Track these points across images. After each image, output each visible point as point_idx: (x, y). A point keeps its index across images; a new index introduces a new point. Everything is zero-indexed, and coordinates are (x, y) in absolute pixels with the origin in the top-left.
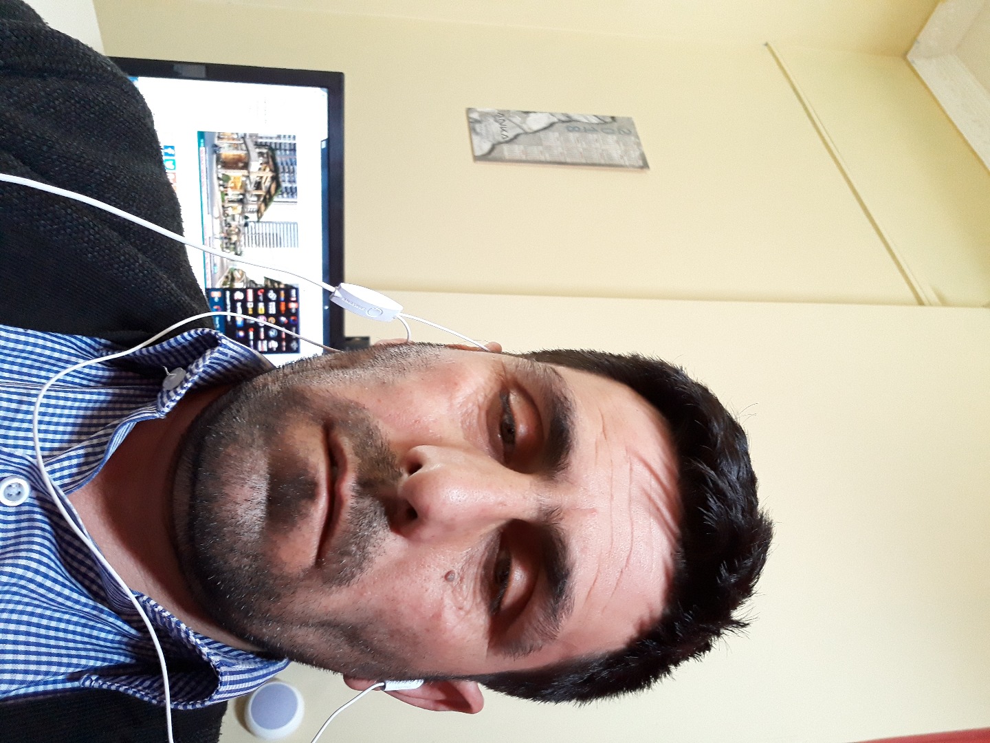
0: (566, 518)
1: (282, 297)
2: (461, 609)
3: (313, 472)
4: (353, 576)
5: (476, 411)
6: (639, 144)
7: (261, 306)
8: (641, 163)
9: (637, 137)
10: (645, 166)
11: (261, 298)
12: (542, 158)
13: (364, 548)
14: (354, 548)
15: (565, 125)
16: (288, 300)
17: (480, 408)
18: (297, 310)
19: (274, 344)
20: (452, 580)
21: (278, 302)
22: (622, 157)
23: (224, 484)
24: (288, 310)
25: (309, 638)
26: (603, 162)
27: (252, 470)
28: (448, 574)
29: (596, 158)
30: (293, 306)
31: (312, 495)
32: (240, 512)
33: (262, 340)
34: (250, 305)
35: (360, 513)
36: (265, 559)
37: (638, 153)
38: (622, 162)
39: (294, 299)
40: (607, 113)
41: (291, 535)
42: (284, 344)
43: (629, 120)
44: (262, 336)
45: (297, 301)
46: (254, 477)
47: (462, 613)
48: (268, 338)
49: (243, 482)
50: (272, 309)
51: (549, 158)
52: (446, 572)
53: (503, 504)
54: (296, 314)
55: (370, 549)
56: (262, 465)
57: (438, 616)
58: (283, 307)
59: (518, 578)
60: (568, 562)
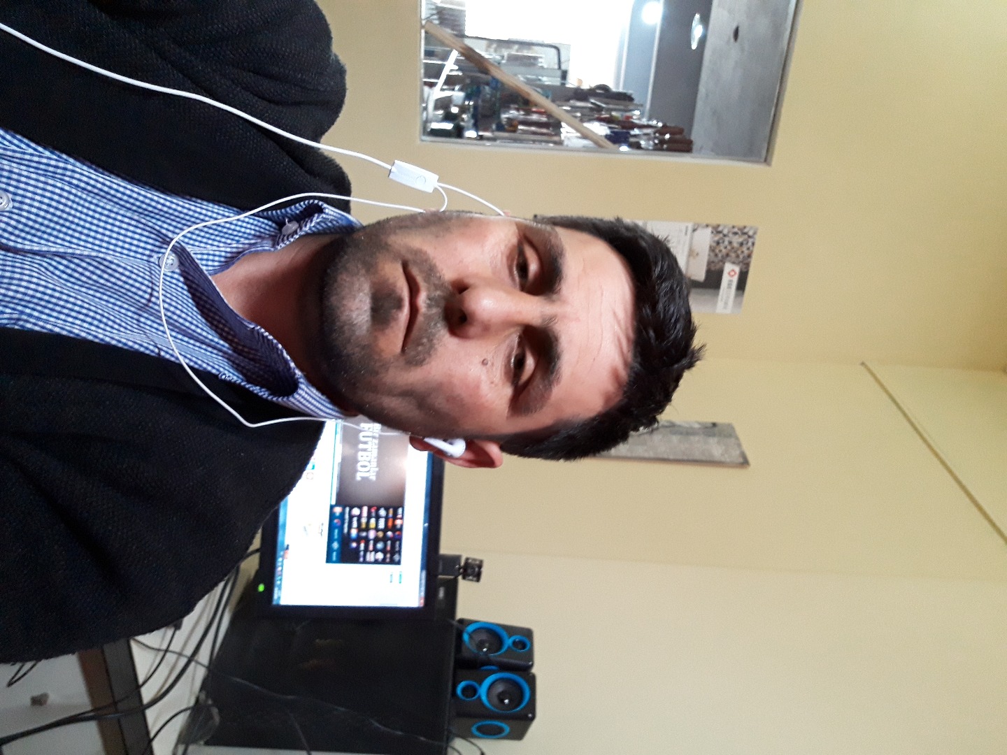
0: (559, 322)
1: (391, 514)
2: (492, 383)
3: (400, 291)
4: (424, 360)
5: (500, 256)
6: (739, 445)
7: (373, 521)
8: (741, 460)
9: (737, 438)
10: (745, 463)
11: (373, 514)
12: (646, 455)
13: (432, 340)
14: (425, 340)
15: (668, 429)
16: (395, 517)
17: (502, 254)
18: (402, 526)
19: (380, 556)
20: (487, 364)
21: (387, 518)
22: (722, 455)
23: (343, 298)
24: (394, 526)
25: (392, 404)
26: (704, 458)
27: (360, 290)
28: (484, 360)
29: (697, 456)
30: (398, 522)
31: (399, 306)
32: (354, 316)
33: (371, 551)
34: (364, 520)
35: (429, 318)
36: (370, 349)
37: (738, 452)
38: (723, 459)
39: (400, 516)
40: (709, 419)
41: (387, 331)
42: (388, 556)
43: (730, 427)
44: (371, 547)
45: (402, 518)
46: (361, 294)
47: (493, 385)
48: (376, 550)
49: (354, 297)
50: (382, 525)
51: (651, 454)
52: (482, 359)
53: (520, 312)
54: (401, 530)
55: (435, 341)
56: (366, 287)
57: (478, 387)
58: (390, 524)
59: (530, 362)
60: (559, 350)
